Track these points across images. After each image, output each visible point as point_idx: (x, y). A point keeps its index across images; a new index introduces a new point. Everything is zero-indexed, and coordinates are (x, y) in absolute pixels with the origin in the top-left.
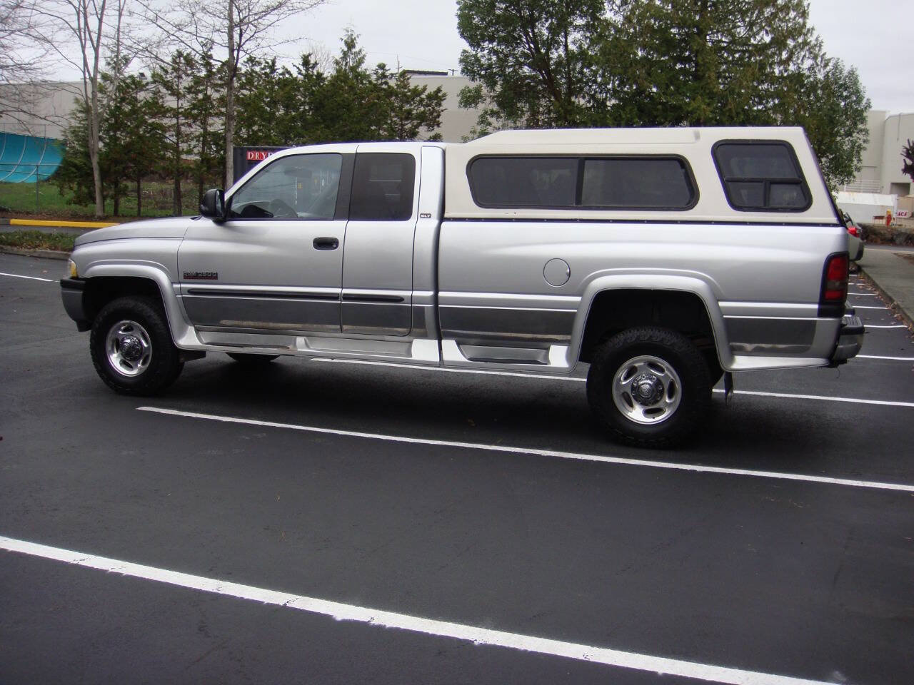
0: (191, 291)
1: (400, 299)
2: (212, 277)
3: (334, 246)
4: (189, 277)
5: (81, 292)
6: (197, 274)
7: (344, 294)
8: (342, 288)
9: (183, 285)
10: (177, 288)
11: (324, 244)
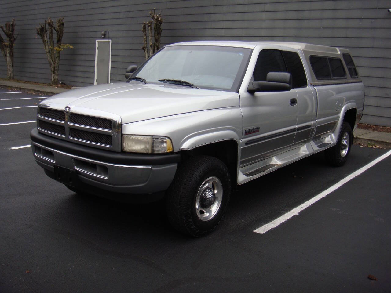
1: (309, 126)
2: (257, 130)
6: (252, 130)
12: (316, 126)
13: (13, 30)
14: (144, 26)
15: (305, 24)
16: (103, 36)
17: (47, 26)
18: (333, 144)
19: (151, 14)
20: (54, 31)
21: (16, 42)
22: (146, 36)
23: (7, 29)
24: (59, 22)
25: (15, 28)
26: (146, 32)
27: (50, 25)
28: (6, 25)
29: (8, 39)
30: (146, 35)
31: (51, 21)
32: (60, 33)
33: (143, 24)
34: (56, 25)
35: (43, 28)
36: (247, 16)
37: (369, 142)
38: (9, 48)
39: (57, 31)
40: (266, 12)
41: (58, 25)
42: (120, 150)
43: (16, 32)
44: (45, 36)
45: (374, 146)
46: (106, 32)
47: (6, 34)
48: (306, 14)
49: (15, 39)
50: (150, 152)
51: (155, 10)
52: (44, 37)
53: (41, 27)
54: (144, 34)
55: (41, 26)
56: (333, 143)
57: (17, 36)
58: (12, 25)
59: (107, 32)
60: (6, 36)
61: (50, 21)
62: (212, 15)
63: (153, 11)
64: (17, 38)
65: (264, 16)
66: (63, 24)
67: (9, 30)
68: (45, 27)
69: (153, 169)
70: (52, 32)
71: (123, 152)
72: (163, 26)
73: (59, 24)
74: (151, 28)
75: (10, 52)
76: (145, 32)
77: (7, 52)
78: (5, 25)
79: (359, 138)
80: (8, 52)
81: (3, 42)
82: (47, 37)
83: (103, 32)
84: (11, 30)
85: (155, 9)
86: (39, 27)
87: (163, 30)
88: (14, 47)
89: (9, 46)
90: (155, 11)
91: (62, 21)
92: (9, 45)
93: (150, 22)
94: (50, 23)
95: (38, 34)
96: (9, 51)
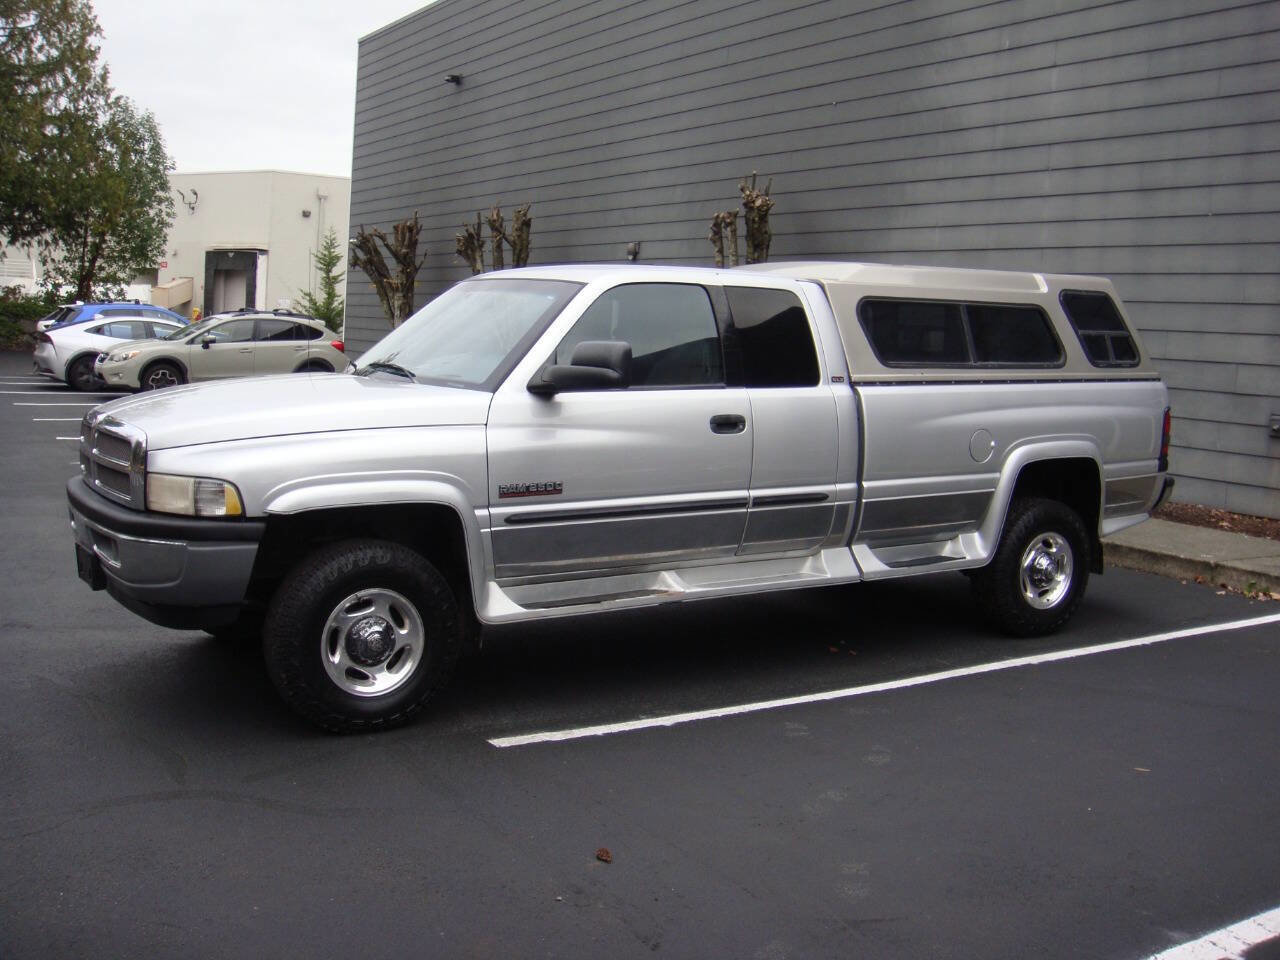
0: (510, 520)
1: (822, 497)
2: (553, 490)
3: (741, 427)
4: (509, 494)
5: (255, 547)
6: (528, 488)
7: (755, 498)
8: (748, 489)
9: (493, 510)
10: (483, 517)
11: (726, 424)
12: (864, 501)
13: (413, 244)
14: (715, 225)
15: (1163, 203)
16: (631, 257)
17: (486, 231)
18: (969, 561)
19: (742, 190)
20: (506, 245)
21: (419, 276)
22: (723, 256)
23: (397, 239)
24: (518, 219)
25: (421, 238)
26: (722, 243)
27: (496, 227)
28: (396, 228)
29: (400, 269)
30: (721, 251)
31: (498, 215)
32: (521, 250)
33: (711, 219)
34: (510, 229)
35: (471, 235)
36: (1003, 187)
37: (1253, 582)
38: (401, 295)
39: (513, 245)
40: (1053, 170)
41: (516, 226)
42: (142, 508)
43: (420, 249)
44: (478, 257)
45: (1261, 594)
46: (639, 243)
47: (395, 255)
48: (1165, 174)
49: (417, 270)
50: (191, 512)
51: (757, 179)
52: (475, 260)
53: (466, 234)
54: (717, 249)
55: (467, 231)
56: (968, 558)
57: (422, 258)
58: (410, 229)
59: (643, 245)
60: (394, 261)
61: (495, 217)
62: (909, 187)
63: (750, 181)
64: (423, 266)
65: (1047, 183)
66: (527, 224)
67: (402, 245)
68: (478, 235)
69: (190, 548)
70: (499, 247)
71: (148, 512)
72: (773, 224)
73: (520, 222)
74: (734, 232)
75: (403, 303)
76: (718, 244)
77: (396, 306)
78: (391, 230)
79: (1223, 567)
80: (397, 304)
81: (386, 277)
82: (482, 261)
83: (631, 245)
84: (406, 243)
85: (754, 175)
86: (460, 233)
87: (773, 238)
88: (416, 290)
89: (400, 289)
90: (754, 181)
91: (525, 215)
92: (401, 284)
93: (730, 213)
94: (494, 221)
95: (459, 252)
96: (400, 302)
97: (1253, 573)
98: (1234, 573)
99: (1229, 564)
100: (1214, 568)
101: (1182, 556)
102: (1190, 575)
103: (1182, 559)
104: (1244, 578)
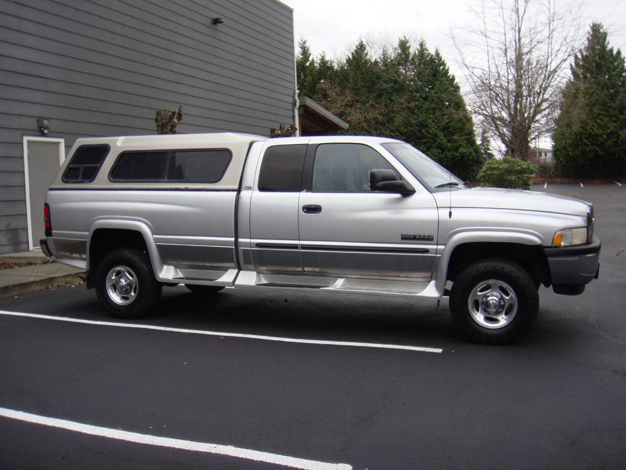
97: (66, 276)
98: (60, 279)
99: (57, 275)
100: (51, 280)
101: (37, 280)
102: (43, 287)
103: (38, 281)
104: (63, 279)
